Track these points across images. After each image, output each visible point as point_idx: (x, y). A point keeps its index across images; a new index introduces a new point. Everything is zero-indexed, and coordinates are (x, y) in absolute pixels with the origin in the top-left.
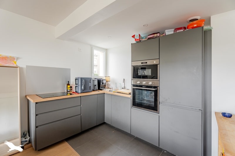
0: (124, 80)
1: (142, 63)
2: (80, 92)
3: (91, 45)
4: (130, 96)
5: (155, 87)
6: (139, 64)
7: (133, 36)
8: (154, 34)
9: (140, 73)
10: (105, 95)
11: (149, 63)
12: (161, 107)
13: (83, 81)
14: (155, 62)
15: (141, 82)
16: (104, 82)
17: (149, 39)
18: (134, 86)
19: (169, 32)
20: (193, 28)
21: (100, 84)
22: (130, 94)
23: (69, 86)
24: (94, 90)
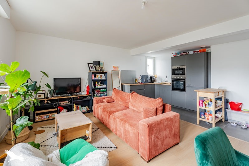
0: (167, 76)
1: (177, 67)
2: (143, 82)
3: (146, 56)
4: (171, 85)
5: (184, 79)
6: (175, 68)
7: (173, 54)
8: (183, 53)
9: (177, 72)
10: (156, 85)
11: (181, 67)
12: (187, 89)
13: (145, 77)
14: (184, 67)
15: (177, 77)
16: (154, 78)
17: (181, 55)
18: (173, 79)
19: (191, 53)
20: (201, 52)
21: (152, 79)
22: (171, 84)
23: (136, 80)
24: (149, 83)
